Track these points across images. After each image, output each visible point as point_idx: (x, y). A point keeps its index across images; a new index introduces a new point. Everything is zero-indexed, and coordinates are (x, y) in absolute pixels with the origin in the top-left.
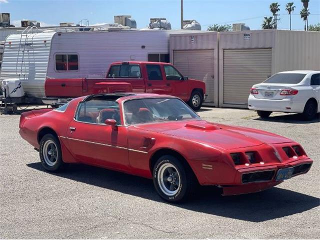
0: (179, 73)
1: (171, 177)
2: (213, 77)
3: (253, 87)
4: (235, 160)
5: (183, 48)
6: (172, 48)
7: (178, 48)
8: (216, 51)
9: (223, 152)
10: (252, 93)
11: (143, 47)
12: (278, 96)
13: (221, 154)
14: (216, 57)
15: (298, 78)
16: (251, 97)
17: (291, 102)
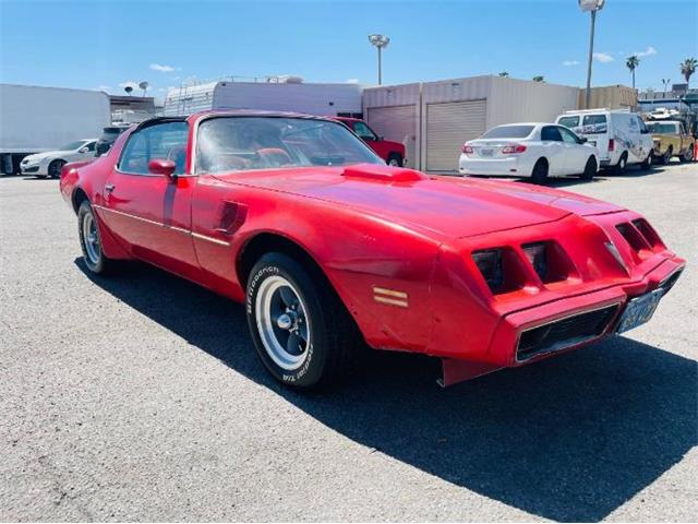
0: (373, 132)
1: (289, 314)
2: (414, 138)
3: (466, 145)
4: (487, 274)
5: (379, 105)
6: (366, 106)
7: (373, 105)
8: (418, 109)
9: (445, 247)
10: (465, 152)
11: (331, 104)
12: (500, 154)
13: (439, 254)
14: (418, 114)
15: (526, 131)
16: (464, 157)
17: (517, 162)
